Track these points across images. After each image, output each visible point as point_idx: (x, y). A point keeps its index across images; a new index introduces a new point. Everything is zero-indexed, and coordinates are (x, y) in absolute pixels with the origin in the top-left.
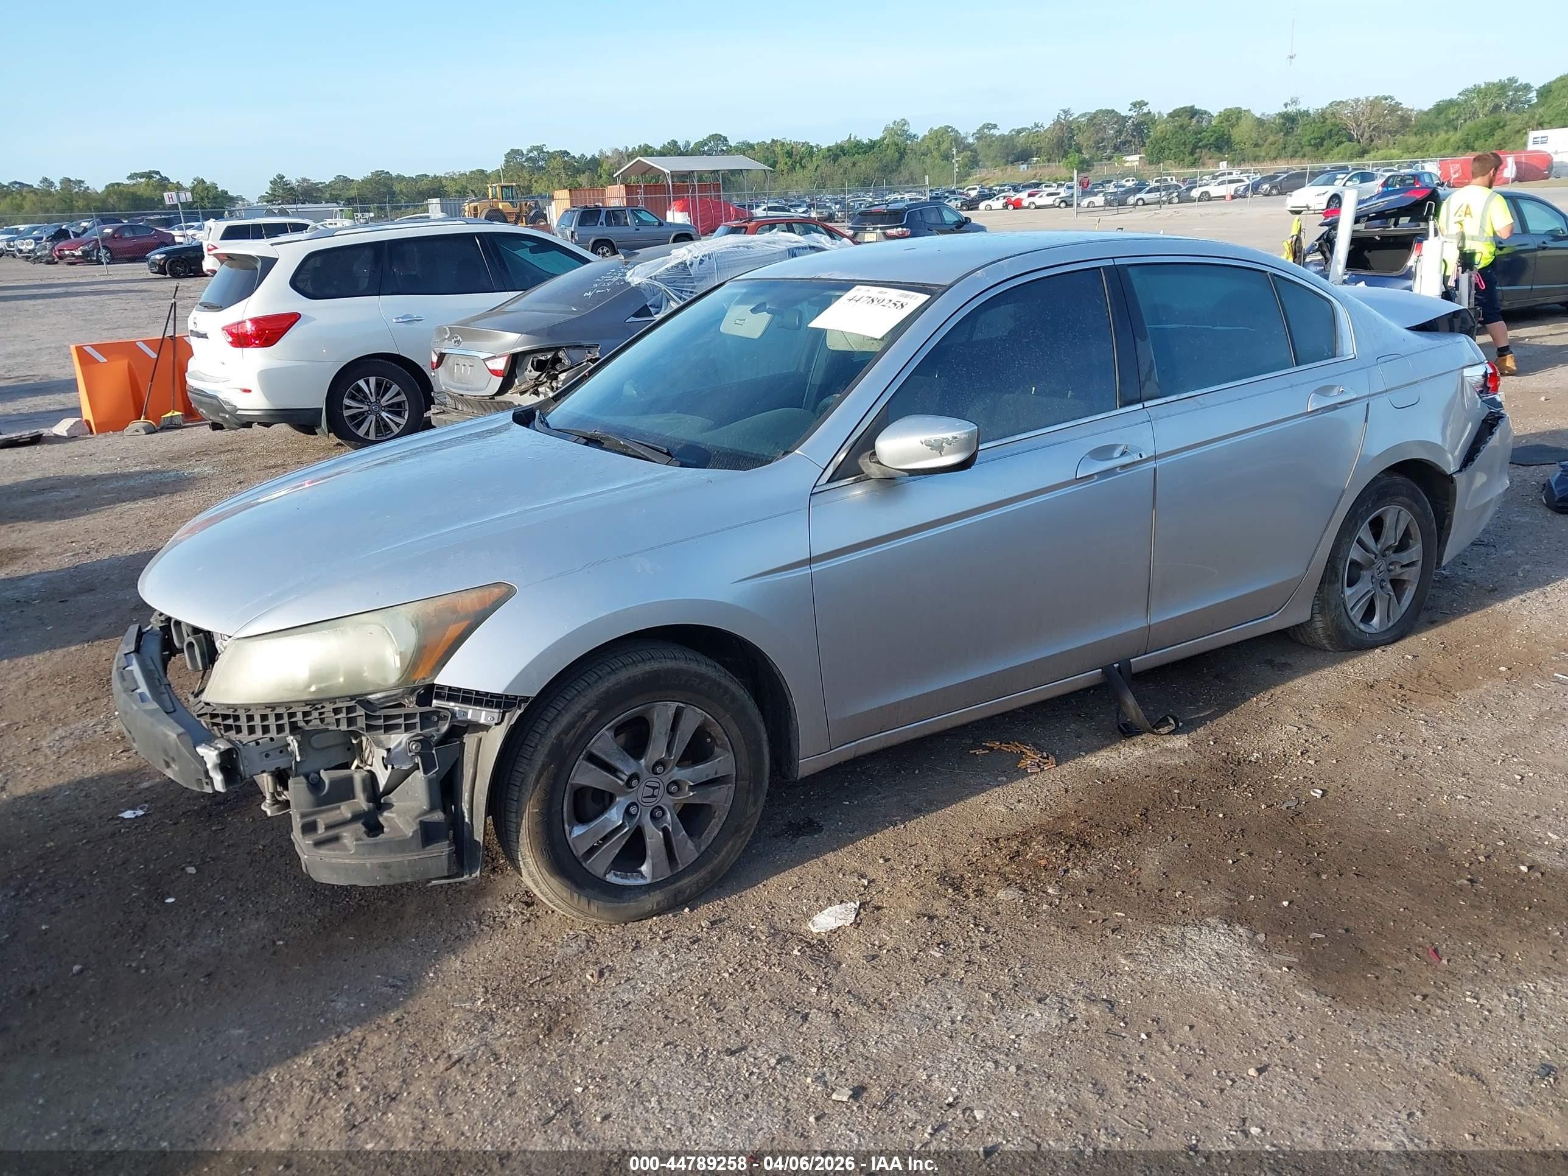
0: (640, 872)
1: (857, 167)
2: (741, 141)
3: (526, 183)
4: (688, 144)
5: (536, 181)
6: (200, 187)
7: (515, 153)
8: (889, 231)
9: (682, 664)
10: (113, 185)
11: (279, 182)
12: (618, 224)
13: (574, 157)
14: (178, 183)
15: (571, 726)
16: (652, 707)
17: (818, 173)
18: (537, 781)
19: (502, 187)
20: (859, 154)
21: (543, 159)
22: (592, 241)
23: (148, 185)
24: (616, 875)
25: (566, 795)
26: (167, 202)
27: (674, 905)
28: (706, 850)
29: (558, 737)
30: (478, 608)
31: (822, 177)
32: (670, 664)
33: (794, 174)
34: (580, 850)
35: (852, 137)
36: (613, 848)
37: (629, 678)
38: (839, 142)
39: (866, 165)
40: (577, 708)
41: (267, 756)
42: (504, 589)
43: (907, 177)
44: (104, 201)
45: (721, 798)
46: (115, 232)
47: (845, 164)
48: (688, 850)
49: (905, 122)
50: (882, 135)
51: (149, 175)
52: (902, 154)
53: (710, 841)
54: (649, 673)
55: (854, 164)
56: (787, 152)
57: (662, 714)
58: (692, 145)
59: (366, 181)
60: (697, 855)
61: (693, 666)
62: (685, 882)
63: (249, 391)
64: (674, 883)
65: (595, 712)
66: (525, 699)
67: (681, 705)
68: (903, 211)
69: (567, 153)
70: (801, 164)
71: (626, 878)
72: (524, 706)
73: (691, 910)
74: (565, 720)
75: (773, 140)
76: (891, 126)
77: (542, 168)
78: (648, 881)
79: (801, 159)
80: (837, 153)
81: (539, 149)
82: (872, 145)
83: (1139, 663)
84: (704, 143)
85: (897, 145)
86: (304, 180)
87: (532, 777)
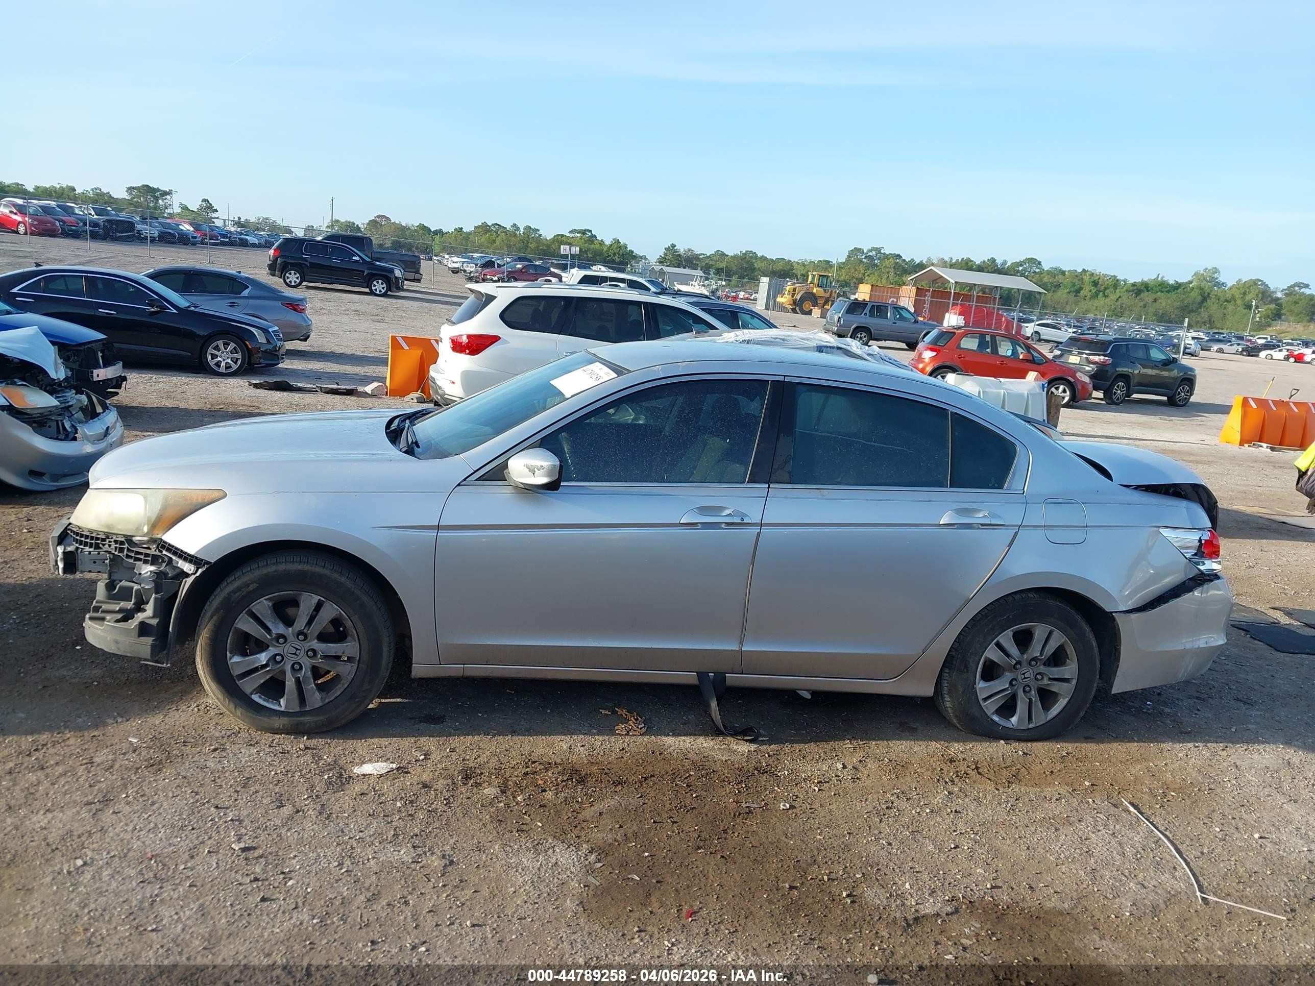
0: (279, 702)
1: (1157, 304)
2: (1054, 266)
3: (860, 276)
4: (1005, 262)
5: (868, 275)
6: (616, 245)
7: (858, 250)
8: (1092, 358)
9: (327, 572)
10: (558, 235)
11: (671, 249)
12: (880, 317)
13: (904, 260)
14: (602, 240)
15: (239, 589)
16: (300, 594)
17: (1118, 303)
18: (211, 617)
19: (820, 276)
20: (1162, 292)
21: (879, 259)
22: (854, 326)
23: (581, 239)
24: (260, 697)
25: (231, 633)
26: (562, 253)
27: (296, 731)
28: (329, 703)
29: (229, 594)
30: (200, 501)
31: (1121, 307)
32: (318, 569)
33: (1096, 301)
34: (236, 672)
35: (1160, 277)
36: (260, 679)
37: (285, 570)
38: (1146, 279)
39: (1166, 303)
40: (245, 579)
41: (95, 562)
42: (222, 494)
43: (1206, 318)
44: (548, 246)
45: (347, 671)
46: (524, 268)
47: (1147, 299)
48: (315, 699)
49: (1216, 270)
50: (1189, 278)
51: (583, 232)
52: (1205, 297)
53: (332, 698)
54: (299, 570)
55: (1155, 300)
56: (1094, 282)
57: (309, 601)
58: (1009, 264)
59: (735, 257)
60: (321, 704)
61: (336, 576)
62: (306, 719)
63: (453, 383)
64: (299, 717)
65: (255, 585)
66: (207, 563)
67: (322, 599)
68: (1110, 342)
69: (899, 256)
70: (1104, 293)
71: (268, 701)
72: (206, 566)
73: (308, 739)
74: (236, 584)
75: (1084, 270)
76: (1202, 272)
77: (876, 265)
78: (283, 709)
79: (1106, 289)
80: (1140, 289)
81: (878, 250)
82: (1177, 286)
83: (732, 679)
84: (1020, 264)
85: (1202, 289)
86: (689, 250)
87: (208, 615)
